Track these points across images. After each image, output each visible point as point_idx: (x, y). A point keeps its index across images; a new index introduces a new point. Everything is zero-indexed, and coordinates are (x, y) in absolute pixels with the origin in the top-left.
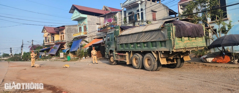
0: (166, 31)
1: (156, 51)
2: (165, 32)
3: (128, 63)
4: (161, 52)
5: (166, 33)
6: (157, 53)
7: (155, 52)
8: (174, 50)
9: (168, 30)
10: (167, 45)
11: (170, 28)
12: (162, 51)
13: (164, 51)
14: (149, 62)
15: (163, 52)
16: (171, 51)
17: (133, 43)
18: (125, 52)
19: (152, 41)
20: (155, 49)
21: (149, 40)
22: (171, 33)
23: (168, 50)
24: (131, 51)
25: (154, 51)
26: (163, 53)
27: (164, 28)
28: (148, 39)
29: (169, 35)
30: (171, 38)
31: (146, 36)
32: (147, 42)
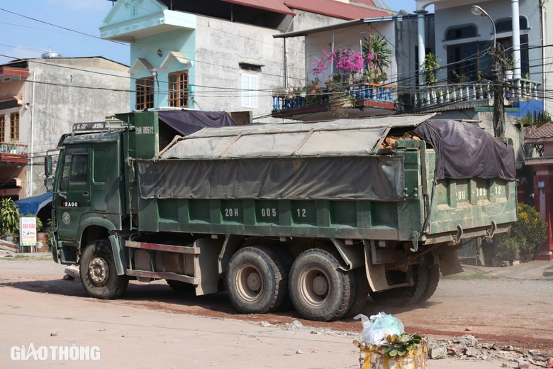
0: (400, 165)
1: (354, 240)
2: (396, 170)
3: (199, 292)
4: (373, 245)
5: (400, 174)
6: (357, 248)
7: (348, 243)
8: (424, 238)
9: (407, 165)
10: (399, 217)
11: (415, 157)
12: (377, 242)
13: (386, 241)
14: (319, 284)
15: (382, 244)
16: (416, 241)
17: (241, 201)
18: (187, 239)
19: (337, 197)
20: (349, 231)
21: (323, 193)
22: (419, 177)
23: (403, 238)
24: (222, 238)
25: (342, 241)
26: (382, 248)
27: (391, 153)
28: (318, 191)
29: (411, 181)
30: (417, 192)
31: (307, 174)
32: (312, 201)
